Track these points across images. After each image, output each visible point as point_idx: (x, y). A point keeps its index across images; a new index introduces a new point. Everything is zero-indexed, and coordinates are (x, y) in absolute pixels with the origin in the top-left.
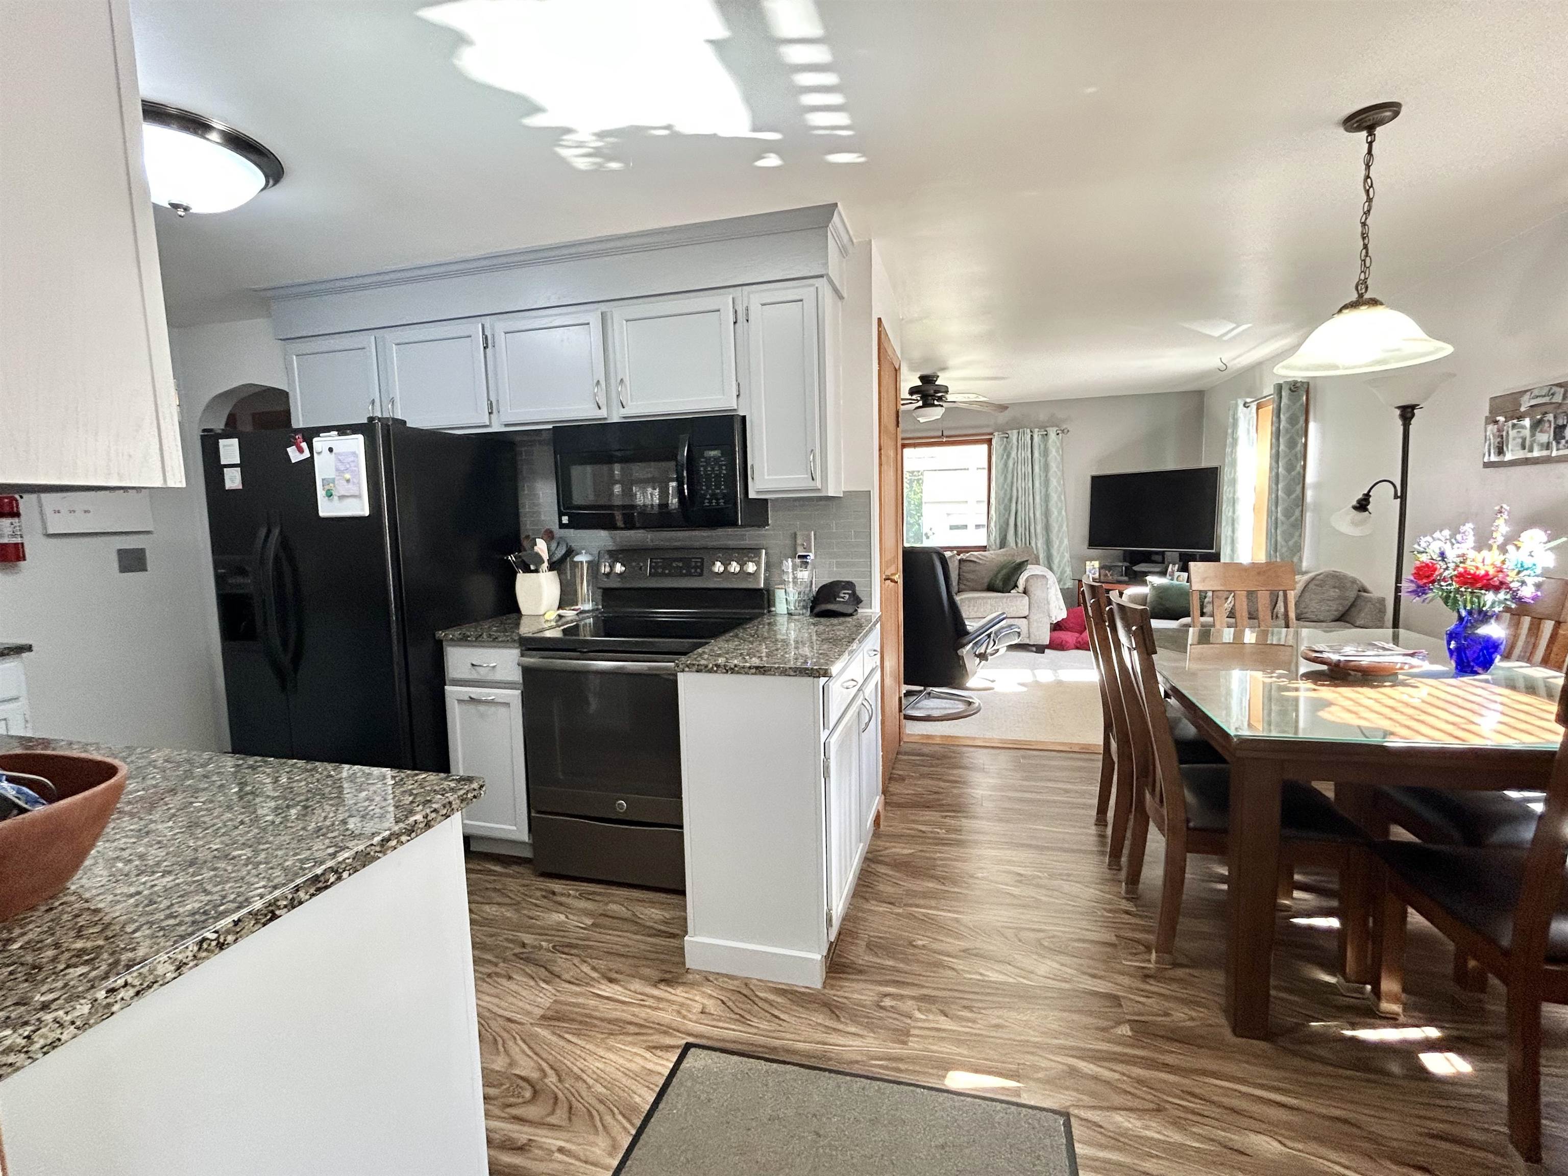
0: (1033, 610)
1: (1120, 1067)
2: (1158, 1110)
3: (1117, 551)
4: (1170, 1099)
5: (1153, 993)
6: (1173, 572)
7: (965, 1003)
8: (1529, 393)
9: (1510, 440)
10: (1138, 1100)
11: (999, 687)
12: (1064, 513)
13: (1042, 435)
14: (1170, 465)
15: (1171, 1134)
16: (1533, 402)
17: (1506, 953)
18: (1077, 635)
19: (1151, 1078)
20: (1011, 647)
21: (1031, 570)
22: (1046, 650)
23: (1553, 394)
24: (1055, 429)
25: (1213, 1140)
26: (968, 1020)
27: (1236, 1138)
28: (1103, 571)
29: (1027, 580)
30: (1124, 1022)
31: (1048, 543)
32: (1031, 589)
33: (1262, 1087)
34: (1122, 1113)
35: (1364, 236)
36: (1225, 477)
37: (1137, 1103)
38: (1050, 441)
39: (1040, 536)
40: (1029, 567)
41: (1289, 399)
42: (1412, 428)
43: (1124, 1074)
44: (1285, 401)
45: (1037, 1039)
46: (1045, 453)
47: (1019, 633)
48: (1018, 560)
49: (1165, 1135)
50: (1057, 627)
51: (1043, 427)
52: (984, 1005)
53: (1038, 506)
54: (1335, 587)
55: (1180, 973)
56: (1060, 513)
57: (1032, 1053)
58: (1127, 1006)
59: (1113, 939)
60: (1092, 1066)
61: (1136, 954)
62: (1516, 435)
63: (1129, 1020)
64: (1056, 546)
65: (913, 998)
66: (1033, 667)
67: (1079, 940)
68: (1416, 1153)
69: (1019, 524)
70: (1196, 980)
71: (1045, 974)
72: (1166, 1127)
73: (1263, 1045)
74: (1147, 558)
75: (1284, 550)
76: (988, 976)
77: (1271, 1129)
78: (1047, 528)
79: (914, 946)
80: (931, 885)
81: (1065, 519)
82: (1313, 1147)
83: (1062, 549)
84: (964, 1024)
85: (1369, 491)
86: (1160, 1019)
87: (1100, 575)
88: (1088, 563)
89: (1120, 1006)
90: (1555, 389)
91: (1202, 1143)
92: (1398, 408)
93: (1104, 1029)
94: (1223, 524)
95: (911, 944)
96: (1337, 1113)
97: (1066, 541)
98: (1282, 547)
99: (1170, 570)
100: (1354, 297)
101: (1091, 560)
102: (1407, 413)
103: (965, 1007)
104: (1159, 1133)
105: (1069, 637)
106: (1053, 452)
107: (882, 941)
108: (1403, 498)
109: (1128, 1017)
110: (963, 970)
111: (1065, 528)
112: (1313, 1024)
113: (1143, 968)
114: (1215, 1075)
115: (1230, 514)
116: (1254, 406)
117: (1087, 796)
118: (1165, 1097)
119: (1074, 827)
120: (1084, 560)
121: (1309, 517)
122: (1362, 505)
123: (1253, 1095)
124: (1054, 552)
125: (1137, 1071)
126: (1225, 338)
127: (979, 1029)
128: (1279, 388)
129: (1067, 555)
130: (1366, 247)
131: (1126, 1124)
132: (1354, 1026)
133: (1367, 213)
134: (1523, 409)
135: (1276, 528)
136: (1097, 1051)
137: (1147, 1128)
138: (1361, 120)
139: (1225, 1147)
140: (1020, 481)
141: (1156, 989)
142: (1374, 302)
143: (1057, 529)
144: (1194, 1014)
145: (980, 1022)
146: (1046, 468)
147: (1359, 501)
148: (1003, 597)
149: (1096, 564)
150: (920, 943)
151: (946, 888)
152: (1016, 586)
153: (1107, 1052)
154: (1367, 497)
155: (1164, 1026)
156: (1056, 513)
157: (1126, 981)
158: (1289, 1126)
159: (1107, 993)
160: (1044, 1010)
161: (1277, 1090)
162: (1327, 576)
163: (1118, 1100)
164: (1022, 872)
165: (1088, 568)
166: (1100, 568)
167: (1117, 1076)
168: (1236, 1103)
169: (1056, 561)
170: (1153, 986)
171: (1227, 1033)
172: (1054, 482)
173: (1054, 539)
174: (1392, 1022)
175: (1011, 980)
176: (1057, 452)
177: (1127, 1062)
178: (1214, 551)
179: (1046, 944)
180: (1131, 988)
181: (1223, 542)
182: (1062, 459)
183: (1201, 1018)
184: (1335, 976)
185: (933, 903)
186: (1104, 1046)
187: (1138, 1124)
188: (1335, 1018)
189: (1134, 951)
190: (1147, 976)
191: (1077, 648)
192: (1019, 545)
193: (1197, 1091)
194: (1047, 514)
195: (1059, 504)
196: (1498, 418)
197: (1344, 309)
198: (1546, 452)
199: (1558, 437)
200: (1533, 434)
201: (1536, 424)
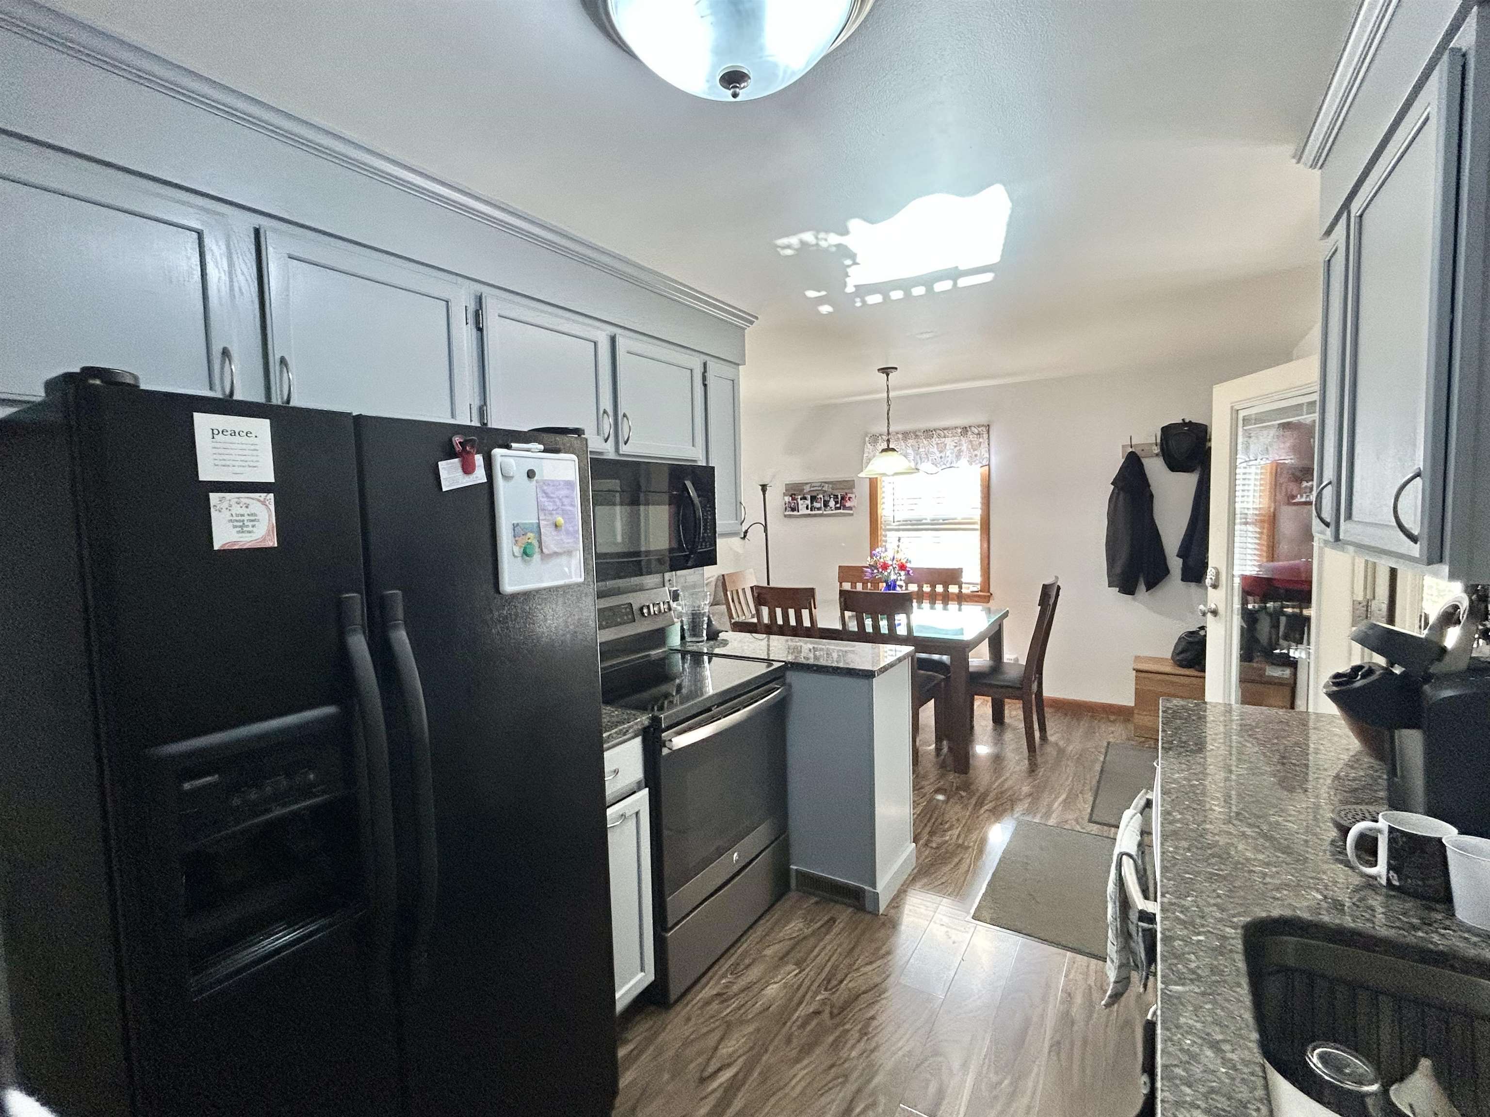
8: (810, 485)
9: (800, 505)
42: (766, 495)
62: (802, 503)
90: (822, 484)
92: (760, 485)
102: (764, 488)
108: (766, 530)
122: (744, 536)
142: (893, 450)
154: (746, 531)
196: (792, 494)
197: (884, 450)
198: (820, 512)
199: (826, 504)
200: (812, 503)
201: (813, 499)
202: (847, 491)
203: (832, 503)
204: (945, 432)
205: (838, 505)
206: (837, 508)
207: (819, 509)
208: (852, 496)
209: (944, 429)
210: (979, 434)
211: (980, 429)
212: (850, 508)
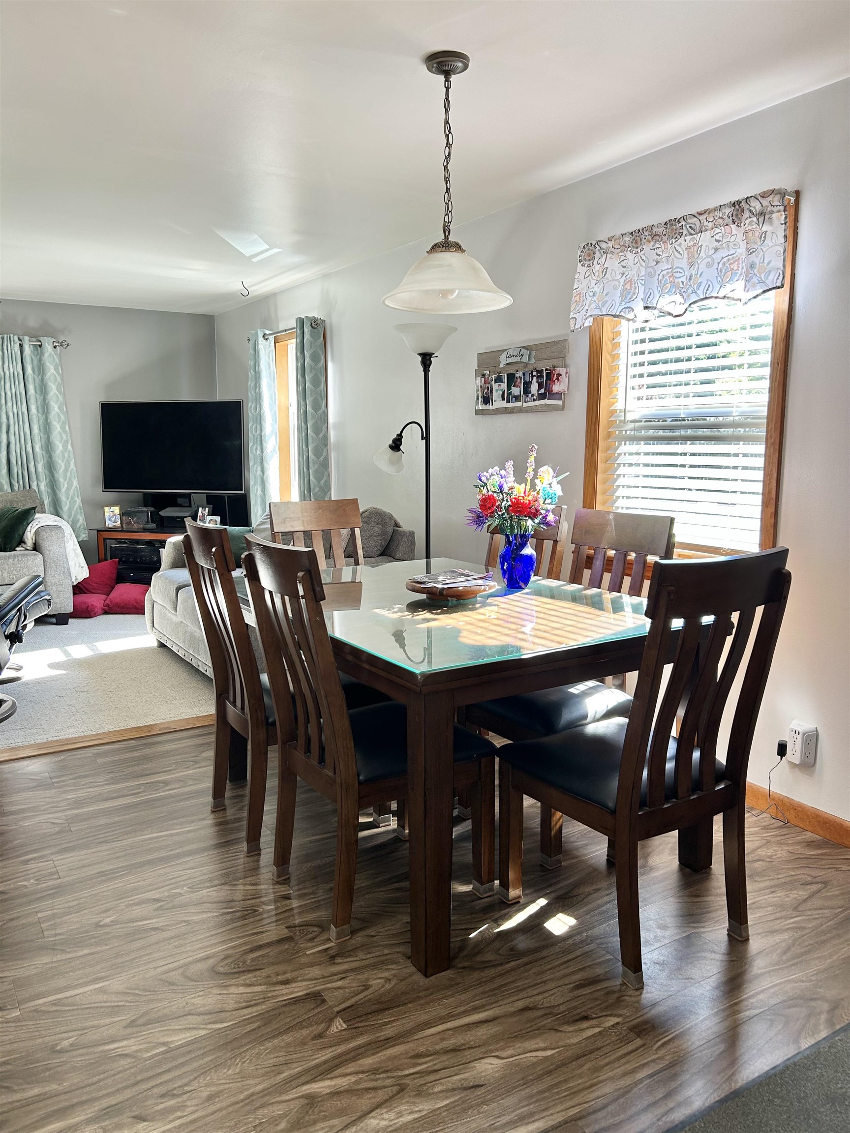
0: (49, 571)
1: (351, 1068)
2: (402, 1090)
3: (136, 494)
4: (407, 1072)
5: (346, 971)
6: (203, 515)
7: (162, 1089)
8: (506, 353)
9: (494, 391)
10: (380, 1092)
11: (27, 675)
12: (70, 447)
13: (35, 346)
14: (185, 395)
15: (421, 1107)
16: (509, 361)
17: (613, 812)
18: (104, 597)
19: (381, 1062)
20: (39, 621)
21: (42, 520)
22: (70, 620)
23: (522, 355)
24: (52, 340)
25: (453, 1090)
26: (172, 1110)
27: (466, 1075)
28: (124, 518)
29: (37, 533)
30: (336, 1017)
31: (53, 485)
32: (45, 545)
33: (466, 1013)
34: (372, 1114)
35: (447, 179)
36: (249, 413)
37: (381, 1095)
38: (46, 355)
39: (42, 477)
40: (37, 515)
41: (311, 336)
43: (357, 1073)
44: (307, 336)
45: (260, 1087)
46: (41, 369)
47: (49, 601)
48: (21, 507)
49: (416, 1112)
50: (79, 589)
51: (36, 336)
52: (185, 1080)
53: (37, 438)
54: (378, 524)
55: (359, 939)
56: (65, 446)
57: (263, 1106)
58: (332, 999)
59: (285, 932)
60: (327, 1083)
61: (314, 938)
62: (497, 388)
63: (338, 1012)
64: (63, 490)
65: (89, 1122)
66: (62, 643)
67: (252, 950)
68: (575, 1008)
69: (13, 461)
70: (375, 939)
71: (236, 1006)
72: (414, 1103)
73: (448, 973)
74: (172, 501)
75: (317, 490)
76: (172, 1042)
77: (485, 1049)
78: (51, 467)
79: (60, 1052)
80: (46, 960)
81: (72, 455)
82: (519, 1046)
83: (71, 493)
84: (171, 1117)
85: (402, 432)
86: (362, 996)
87: (121, 523)
88: (106, 509)
89: (324, 1001)
90: (523, 351)
91: (447, 1098)
92: (420, 354)
93: (320, 1036)
94: (251, 464)
95: (54, 1051)
96: (521, 1004)
97: (75, 483)
98: (315, 487)
99: (200, 513)
100: (441, 238)
101: (111, 505)
102: (426, 359)
103: (163, 1096)
104: (411, 1113)
105: (96, 600)
106: (51, 370)
107: (9, 1067)
108: (426, 437)
109: (336, 1009)
110: (137, 1051)
111: (72, 466)
112: (471, 936)
113: (326, 950)
114: (428, 1025)
115: (259, 452)
116: (271, 339)
117: (191, 782)
118: (400, 1073)
119: (193, 822)
120: (102, 506)
121: (333, 456)
122: (396, 445)
123: (462, 1026)
124: (63, 498)
125: (368, 1062)
126: (255, 260)
127: (193, 1112)
128: (301, 322)
129: (78, 501)
130: (448, 190)
131: (383, 1123)
132: (498, 921)
133: (448, 157)
134: (501, 366)
135: (308, 469)
136: (325, 1062)
137: (400, 1115)
138: (442, 62)
139: (466, 1089)
140: (9, 404)
141: (345, 967)
142: (458, 247)
143: (63, 467)
144: (386, 974)
145: (188, 1103)
146: (43, 389)
147: (394, 441)
148: (9, 557)
149: (116, 510)
150: (66, 1043)
151: (71, 955)
152: (21, 542)
153: (334, 1058)
154: (400, 436)
155: (369, 1001)
156: (61, 448)
157: (316, 972)
158: (496, 1038)
159: (307, 994)
160: (253, 1048)
161: (475, 1010)
162: (371, 513)
163: (365, 1102)
164: (157, 896)
165: (107, 515)
166: (122, 514)
167: (353, 1079)
168: (452, 1042)
169: (65, 507)
170: (343, 965)
171: (419, 977)
172: (55, 408)
173: (61, 480)
174: (517, 906)
175: (203, 1032)
176: (56, 369)
177: (354, 1059)
178: (243, 492)
179: (221, 969)
180: (324, 977)
181: (252, 483)
182: (62, 379)
183: (394, 975)
184: (470, 883)
185: (61, 982)
186: (327, 1055)
187: (392, 1115)
188: (482, 922)
189: (310, 936)
190: (333, 957)
191: (106, 613)
192: (16, 488)
193: (422, 1049)
194: (48, 447)
195: (64, 436)
196: (485, 372)
197: (435, 248)
198: (519, 404)
199: (527, 391)
200: (509, 388)
201: (511, 378)
202: (555, 362)
203: (534, 388)
204: (702, 218)
205: (542, 391)
206: (542, 397)
207: (517, 398)
208: (562, 371)
209: (700, 214)
210: (762, 214)
211: (765, 202)
212: (558, 396)
